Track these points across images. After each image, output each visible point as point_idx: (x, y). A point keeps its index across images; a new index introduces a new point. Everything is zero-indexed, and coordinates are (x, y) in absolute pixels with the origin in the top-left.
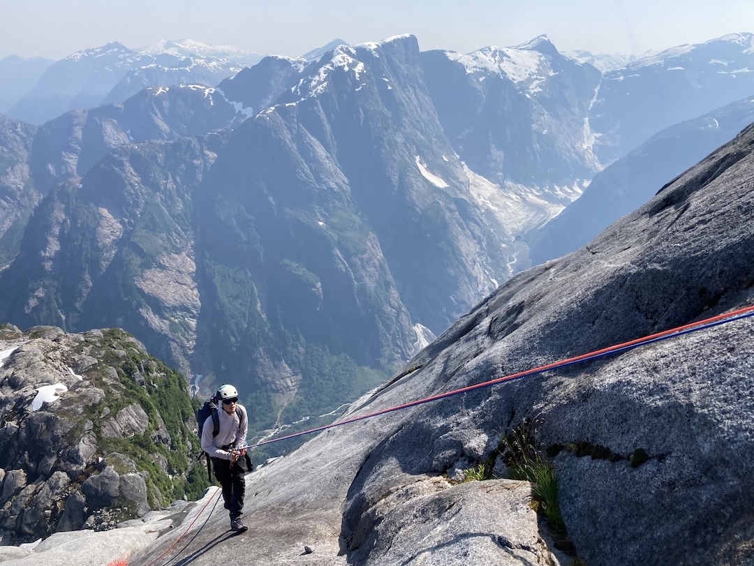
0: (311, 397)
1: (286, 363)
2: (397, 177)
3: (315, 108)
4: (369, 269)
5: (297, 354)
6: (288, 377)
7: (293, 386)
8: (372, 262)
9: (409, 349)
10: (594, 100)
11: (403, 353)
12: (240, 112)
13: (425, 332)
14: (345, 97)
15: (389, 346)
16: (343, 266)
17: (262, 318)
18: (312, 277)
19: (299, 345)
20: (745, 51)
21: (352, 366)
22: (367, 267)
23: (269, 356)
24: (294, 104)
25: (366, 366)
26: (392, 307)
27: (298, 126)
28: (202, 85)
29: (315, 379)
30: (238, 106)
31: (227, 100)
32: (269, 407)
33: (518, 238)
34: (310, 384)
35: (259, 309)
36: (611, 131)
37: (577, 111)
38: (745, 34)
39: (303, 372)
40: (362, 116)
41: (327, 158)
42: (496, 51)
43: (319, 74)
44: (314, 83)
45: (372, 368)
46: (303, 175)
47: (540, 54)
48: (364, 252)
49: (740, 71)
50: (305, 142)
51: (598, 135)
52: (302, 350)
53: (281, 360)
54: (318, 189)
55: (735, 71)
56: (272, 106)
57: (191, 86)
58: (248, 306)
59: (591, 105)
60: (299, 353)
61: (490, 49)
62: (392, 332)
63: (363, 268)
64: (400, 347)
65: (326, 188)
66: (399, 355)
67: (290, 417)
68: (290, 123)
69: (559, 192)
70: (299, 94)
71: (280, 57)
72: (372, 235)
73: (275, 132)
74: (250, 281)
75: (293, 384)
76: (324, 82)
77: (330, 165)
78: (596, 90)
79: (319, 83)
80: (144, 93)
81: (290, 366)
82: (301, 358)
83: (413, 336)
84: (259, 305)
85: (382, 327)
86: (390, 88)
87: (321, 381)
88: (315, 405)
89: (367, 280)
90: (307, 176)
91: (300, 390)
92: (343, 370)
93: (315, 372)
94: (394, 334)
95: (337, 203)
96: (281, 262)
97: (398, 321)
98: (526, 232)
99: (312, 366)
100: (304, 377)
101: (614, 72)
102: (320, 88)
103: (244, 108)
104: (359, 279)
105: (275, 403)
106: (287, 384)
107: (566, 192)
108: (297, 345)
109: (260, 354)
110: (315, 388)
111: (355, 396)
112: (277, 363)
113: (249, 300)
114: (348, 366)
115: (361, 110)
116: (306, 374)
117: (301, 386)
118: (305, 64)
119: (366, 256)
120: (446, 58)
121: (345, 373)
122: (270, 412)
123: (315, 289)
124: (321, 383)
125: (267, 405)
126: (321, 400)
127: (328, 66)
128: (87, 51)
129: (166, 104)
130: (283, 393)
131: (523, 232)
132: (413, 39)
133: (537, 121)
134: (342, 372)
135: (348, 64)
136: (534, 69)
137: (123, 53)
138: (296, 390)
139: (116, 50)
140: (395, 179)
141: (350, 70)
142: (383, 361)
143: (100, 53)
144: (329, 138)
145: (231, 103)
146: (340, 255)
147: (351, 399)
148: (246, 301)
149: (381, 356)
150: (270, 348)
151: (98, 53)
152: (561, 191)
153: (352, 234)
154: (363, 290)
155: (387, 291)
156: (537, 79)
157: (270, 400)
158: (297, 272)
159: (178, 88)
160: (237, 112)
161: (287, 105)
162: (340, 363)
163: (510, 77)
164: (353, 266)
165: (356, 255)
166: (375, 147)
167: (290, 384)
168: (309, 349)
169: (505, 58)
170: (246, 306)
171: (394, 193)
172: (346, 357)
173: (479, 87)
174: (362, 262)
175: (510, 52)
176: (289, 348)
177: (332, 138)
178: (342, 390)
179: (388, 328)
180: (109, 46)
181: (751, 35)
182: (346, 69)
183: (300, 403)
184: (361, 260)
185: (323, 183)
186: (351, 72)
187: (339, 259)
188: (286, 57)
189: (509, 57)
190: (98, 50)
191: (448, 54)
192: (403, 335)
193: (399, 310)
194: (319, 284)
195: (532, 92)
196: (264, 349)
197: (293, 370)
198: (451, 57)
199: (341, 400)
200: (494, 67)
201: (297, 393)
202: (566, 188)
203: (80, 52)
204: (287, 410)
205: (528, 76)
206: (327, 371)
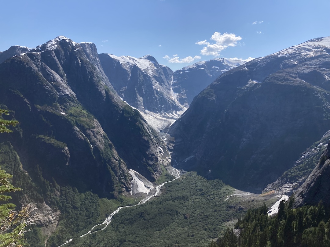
0: (70, 225)
1: (47, 203)
2: (104, 92)
3: (52, 55)
4: (99, 138)
5: (54, 196)
6: (49, 214)
7: (54, 220)
8: (99, 134)
9: (130, 184)
10: (172, 81)
11: (126, 188)
13: (136, 174)
14: (69, 54)
15: (117, 184)
16: (81, 136)
17: (25, 175)
18: (61, 144)
19: (56, 190)
20: (223, 64)
21: (96, 199)
22: (97, 136)
23: (33, 200)
24: (38, 53)
25: (104, 198)
26: (116, 159)
27: (42, 64)
29: (71, 211)
32: (36, 239)
33: (161, 131)
34: (68, 216)
35: (22, 169)
36: (182, 93)
37: (168, 85)
39: (60, 208)
40: (80, 62)
41: (62, 81)
42: (130, 57)
43: (52, 41)
44: (49, 45)
45: (109, 199)
46: (48, 87)
47: (149, 61)
48: (94, 127)
49: (223, 70)
50: (47, 71)
51: (178, 94)
52: (58, 193)
53: (43, 202)
54: (59, 95)
55: (222, 71)
58: (13, 168)
59: (172, 83)
60: (56, 196)
61: (127, 56)
62: (118, 175)
63: (95, 137)
64: (124, 184)
65: (64, 95)
66: (124, 189)
67: (56, 243)
68: (36, 62)
72: (95, 120)
73: (27, 64)
74: (13, 151)
75: (54, 218)
76: (55, 45)
77: (64, 84)
78: (172, 78)
79: (53, 45)
81: (50, 206)
82: (58, 199)
83: (130, 176)
84: (21, 166)
85: (112, 172)
87: (75, 212)
88: (75, 229)
89: (98, 143)
90: (50, 87)
91: (60, 222)
92: (90, 203)
93: (70, 207)
94: (119, 176)
95: (71, 103)
96: (37, 137)
97: (120, 168)
98: (164, 128)
99: (67, 203)
100: (62, 212)
101: (178, 71)
102: (53, 47)
104: (93, 143)
105: (40, 235)
106: (49, 218)
107: (171, 116)
108: (54, 190)
109: (26, 199)
110: (72, 218)
111: (102, 219)
112: (40, 204)
113: (13, 163)
114: (93, 199)
115: (79, 59)
116: (63, 209)
117: (60, 219)
119: (95, 130)
121: (92, 204)
122: (38, 243)
123: (64, 151)
124: (76, 214)
125: (34, 238)
126: (78, 226)
127: (57, 39)
130: (46, 226)
131: (162, 129)
133: (154, 85)
134: (90, 204)
135: (68, 39)
136: (148, 65)
138: (57, 222)
140: (104, 93)
141: (70, 42)
142: (116, 194)
144: (61, 71)
146: (78, 130)
147: (100, 221)
148: (11, 165)
149: (113, 190)
150: (33, 195)
152: (169, 115)
153: (84, 119)
154: (97, 149)
155: (111, 150)
156: (150, 69)
157: (37, 233)
158: (50, 142)
161: (33, 53)
162: (87, 199)
163: (139, 67)
164: (88, 136)
165: (89, 129)
166: (89, 77)
167: (51, 218)
168: (63, 192)
169: (134, 61)
170: (11, 168)
171: (104, 100)
172: (90, 194)
173: (127, 69)
174: (94, 134)
176: (48, 193)
177: (63, 72)
178: (93, 216)
179: (115, 172)
182: (67, 41)
183: (62, 231)
184: (93, 132)
185: (61, 92)
187: (78, 132)
189: (136, 61)
191: (110, 55)
192: (125, 176)
193: (119, 161)
194: (66, 148)
195: (150, 73)
196: (29, 196)
197: (53, 208)
198: (112, 57)
199: (93, 223)
200: (131, 62)
201: (58, 224)
202: (170, 114)
204: (52, 238)
205: (146, 68)
206: (78, 205)
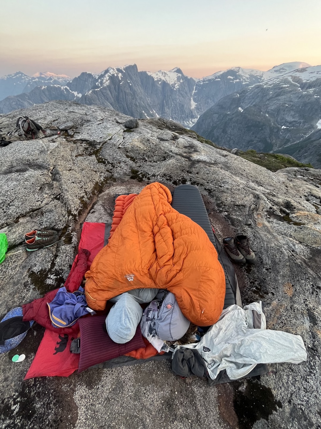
3: (107, 91)
10: (194, 91)
12: (77, 96)
14: (117, 87)
20: (238, 74)
24: (99, 89)
27: (102, 98)
28: (60, 85)
30: (76, 93)
31: (71, 91)
36: (199, 102)
37: (189, 95)
38: (238, 68)
42: (163, 72)
43: (106, 77)
44: (104, 81)
47: (177, 74)
49: (236, 81)
51: (196, 104)
55: (235, 81)
56: (91, 90)
57: (55, 85)
59: (193, 93)
61: (161, 71)
69: (186, 124)
70: (100, 85)
71: (88, 72)
78: (194, 88)
79: (107, 81)
80: (37, 88)
86: (131, 85)
101: (200, 81)
102: (107, 82)
103: (78, 94)
118: (98, 75)
120: (147, 74)
127: (109, 74)
128: (9, 75)
129: (47, 93)
132: (135, 66)
135: (116, 73)
136: (176, 79)
137: (23, 76)
139: (20, 75)
141: (117, 76)
143: (14, 76)
145: (72, 92)
151: (13, 76)
156: (177, 83)
159: (51, 86)
160: (75, 96)
161: (96, 90)
163: (168, 82)
169: (166, 75)
173: (159, 86)
175: (168, 73)
180: (17, 73)
181: (240, 68)
182: (116, 75)
186: (117, 77)
188: (90, 73)
190: (13, 75)
191: (148, 73)
195: (176, 88)
198: (149, 74)
200: (163, 78)
202: (187, 122)
203: (6, 76)
205: (174, 82)
